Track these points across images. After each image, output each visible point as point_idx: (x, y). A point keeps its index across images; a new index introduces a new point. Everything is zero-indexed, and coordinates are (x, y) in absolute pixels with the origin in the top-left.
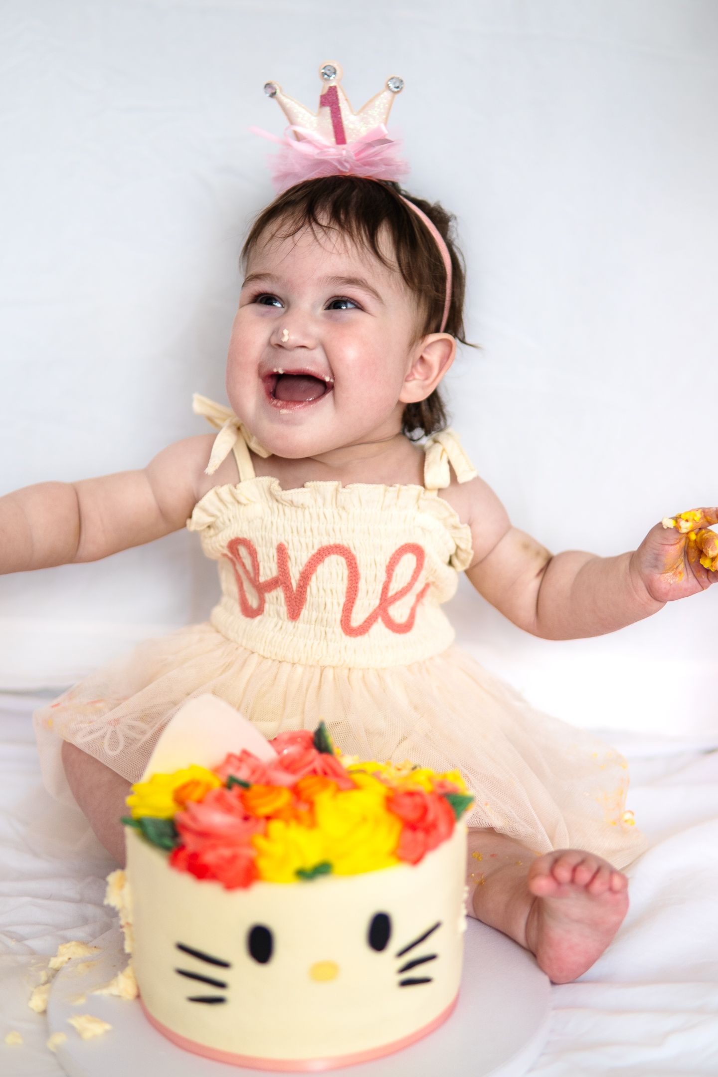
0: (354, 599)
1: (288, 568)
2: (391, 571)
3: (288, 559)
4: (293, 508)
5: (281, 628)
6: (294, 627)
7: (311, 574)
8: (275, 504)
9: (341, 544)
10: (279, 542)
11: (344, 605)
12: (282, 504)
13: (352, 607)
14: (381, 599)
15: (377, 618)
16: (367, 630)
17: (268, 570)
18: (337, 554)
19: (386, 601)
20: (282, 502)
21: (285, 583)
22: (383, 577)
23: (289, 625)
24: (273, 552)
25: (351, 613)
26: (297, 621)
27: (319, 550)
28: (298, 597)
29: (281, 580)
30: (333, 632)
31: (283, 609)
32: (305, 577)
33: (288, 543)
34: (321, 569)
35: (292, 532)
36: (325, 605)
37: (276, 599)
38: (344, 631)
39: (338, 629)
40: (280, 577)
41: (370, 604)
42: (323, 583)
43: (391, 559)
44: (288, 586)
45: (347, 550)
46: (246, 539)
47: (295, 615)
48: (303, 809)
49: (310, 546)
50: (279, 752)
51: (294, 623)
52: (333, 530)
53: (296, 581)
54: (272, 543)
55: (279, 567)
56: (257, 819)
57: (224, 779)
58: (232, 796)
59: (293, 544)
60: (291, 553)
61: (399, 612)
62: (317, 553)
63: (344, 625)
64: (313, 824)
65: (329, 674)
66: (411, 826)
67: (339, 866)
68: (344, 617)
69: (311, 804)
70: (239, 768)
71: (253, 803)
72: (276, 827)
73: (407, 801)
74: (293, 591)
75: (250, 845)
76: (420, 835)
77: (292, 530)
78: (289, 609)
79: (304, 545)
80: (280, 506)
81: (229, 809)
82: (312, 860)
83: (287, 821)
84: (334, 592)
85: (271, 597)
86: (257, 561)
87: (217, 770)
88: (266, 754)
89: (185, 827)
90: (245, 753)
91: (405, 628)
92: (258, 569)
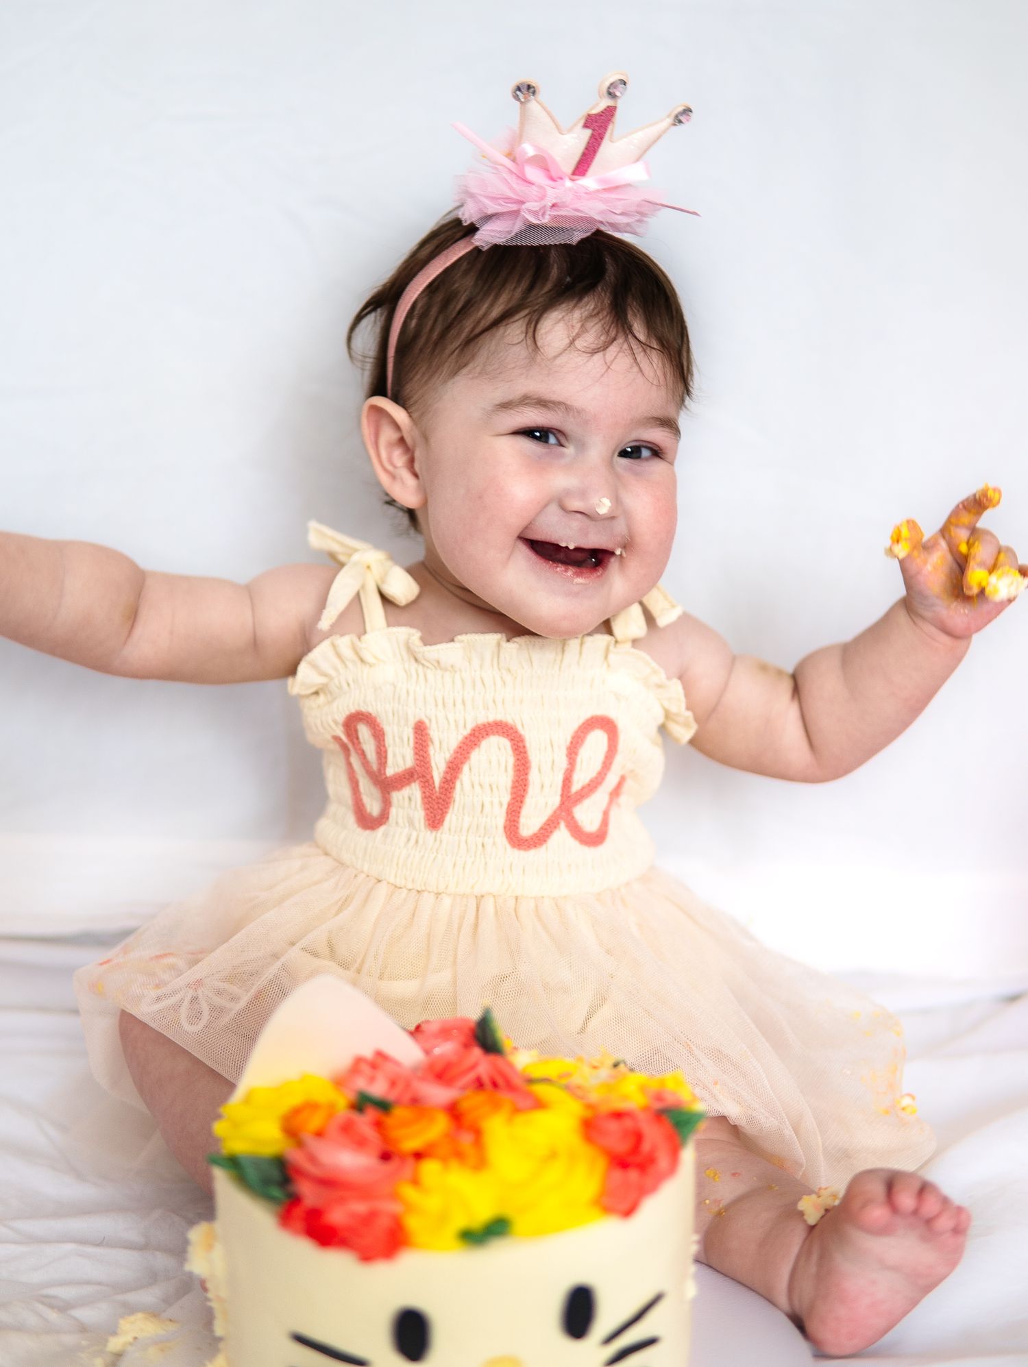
0: (523, 796)
1: (429, 755)
2: (573, 755)
3: (430, 743)
4: (439, 672)
5: (417, 842)
6: (435, 840)
7: (462, 763)
8: (414, 665)
9: (504, 720)
10: (417, 719)
11: (509, 805)
12: (423, 665)
13: (520, 807)
14: (562, 796)
15: (558, 823)
16: (545, 841)
17: (400, 758)
18: (499, 735)
19: (569, 799)
20: (423, 662)
21: (424, 776)
22: (563, 763)
23: (428, 836)
24: (409, 733)
25: (519, 817)
26: (440, 832)
27: (474, 730)
28: (442, 796)
29: (418, 773)
30: (494, 843)
31: (419, 814)
32: (454, 768)
33: (430, 721)
34: (476, 756)
35: (436, 705)
36: (483, 806)
37: (408, 801)
38: (509, 842)
39: (502, 839)
40: (417, 768)
41: (546, 803)
42: (479, 776)
43: (573, 738)
44: (427, 781)
45: (512, 728)
46: (370, 714)
47: (437, 822)
48: (466, 1140)
49: (461, 724)
50: (427, 1052)
51: (434, 833)
52: (494, 702)
53: (439, 773)
54: (407, 720)
55: (416, 754)
56: (403, 1157)
57: (351, 1096)
58: (364, 1123)
59: (437, 723)
60: (434, 733)
61: (588, 815)
62: (471, 735)
63: (508, 833)
64: (480, 1162)
65: (489, 906)
66: (621, 1162)
67: (520, 1224)
68: (508, 823)
69: (477, 1133)
70: (372, 1079)
71: (396, 1133)
72: (430, 1169)
73: (613, 1126)
74: (434, 787)
75: (394, 1197)
76: (633, 1175)
77: (436, 701)
78: (427, 815)
79: (452, 723)
80: (420, 668)
81: (360, 1143)
82: (482, 1214)
83: (444, 1160)
84: (495, 789)
85: (401, 798)
86: (384, 746)
87: (340, 1082)
88: (408, 1053)
89: (299, 1172)
90: (380, 1055)
91: (595, 839)
92: (386, 757)
